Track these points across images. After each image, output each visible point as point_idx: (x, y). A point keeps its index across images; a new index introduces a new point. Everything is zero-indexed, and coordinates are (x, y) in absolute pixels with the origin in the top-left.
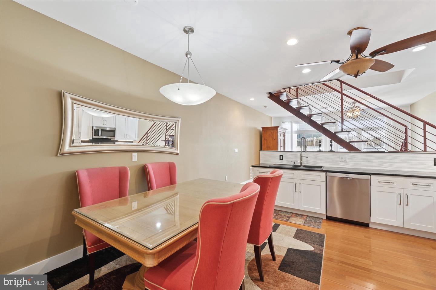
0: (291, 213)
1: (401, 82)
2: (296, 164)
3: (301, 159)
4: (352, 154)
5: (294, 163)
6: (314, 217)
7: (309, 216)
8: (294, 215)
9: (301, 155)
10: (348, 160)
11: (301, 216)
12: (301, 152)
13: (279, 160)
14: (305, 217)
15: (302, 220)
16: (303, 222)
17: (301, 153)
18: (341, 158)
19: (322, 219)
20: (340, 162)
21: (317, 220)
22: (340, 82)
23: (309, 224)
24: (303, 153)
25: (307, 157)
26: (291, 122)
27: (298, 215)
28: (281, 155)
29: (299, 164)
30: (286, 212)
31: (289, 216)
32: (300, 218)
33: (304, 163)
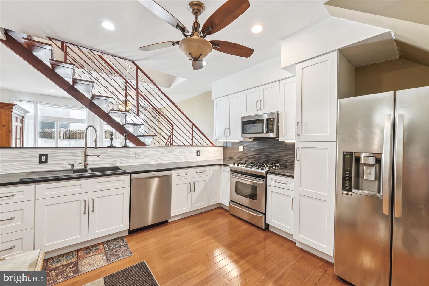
0: (73, 252)
1: (171, 88)
2: (75, 168)
3: (86, 159)
4: (145, 149)
5: (73, 166)
6: (113, 239)
7: (105, 242)
8: (81, 254)
9: (85, 152)
10: (143, 156)
11: (94, 249)
12: (86, 148)
13: (38, 164)
14: (101, 247)
15: (100, 256)
16: (105, 258)
17: (86, 150)
18: (137, 154)
19: (123, 237)
20: (135, 159)
21: (120, 243)
22: (136, 66)
23: (116, 257)
24: (88, 150)
25: (98, 156)
26: (35, 103)
27: (88, 251)
28: (43, 155)
29: (81, 167)
30: (63, 255)
31: (74, 260)
32: (95, 253)
33: (90, 165)
